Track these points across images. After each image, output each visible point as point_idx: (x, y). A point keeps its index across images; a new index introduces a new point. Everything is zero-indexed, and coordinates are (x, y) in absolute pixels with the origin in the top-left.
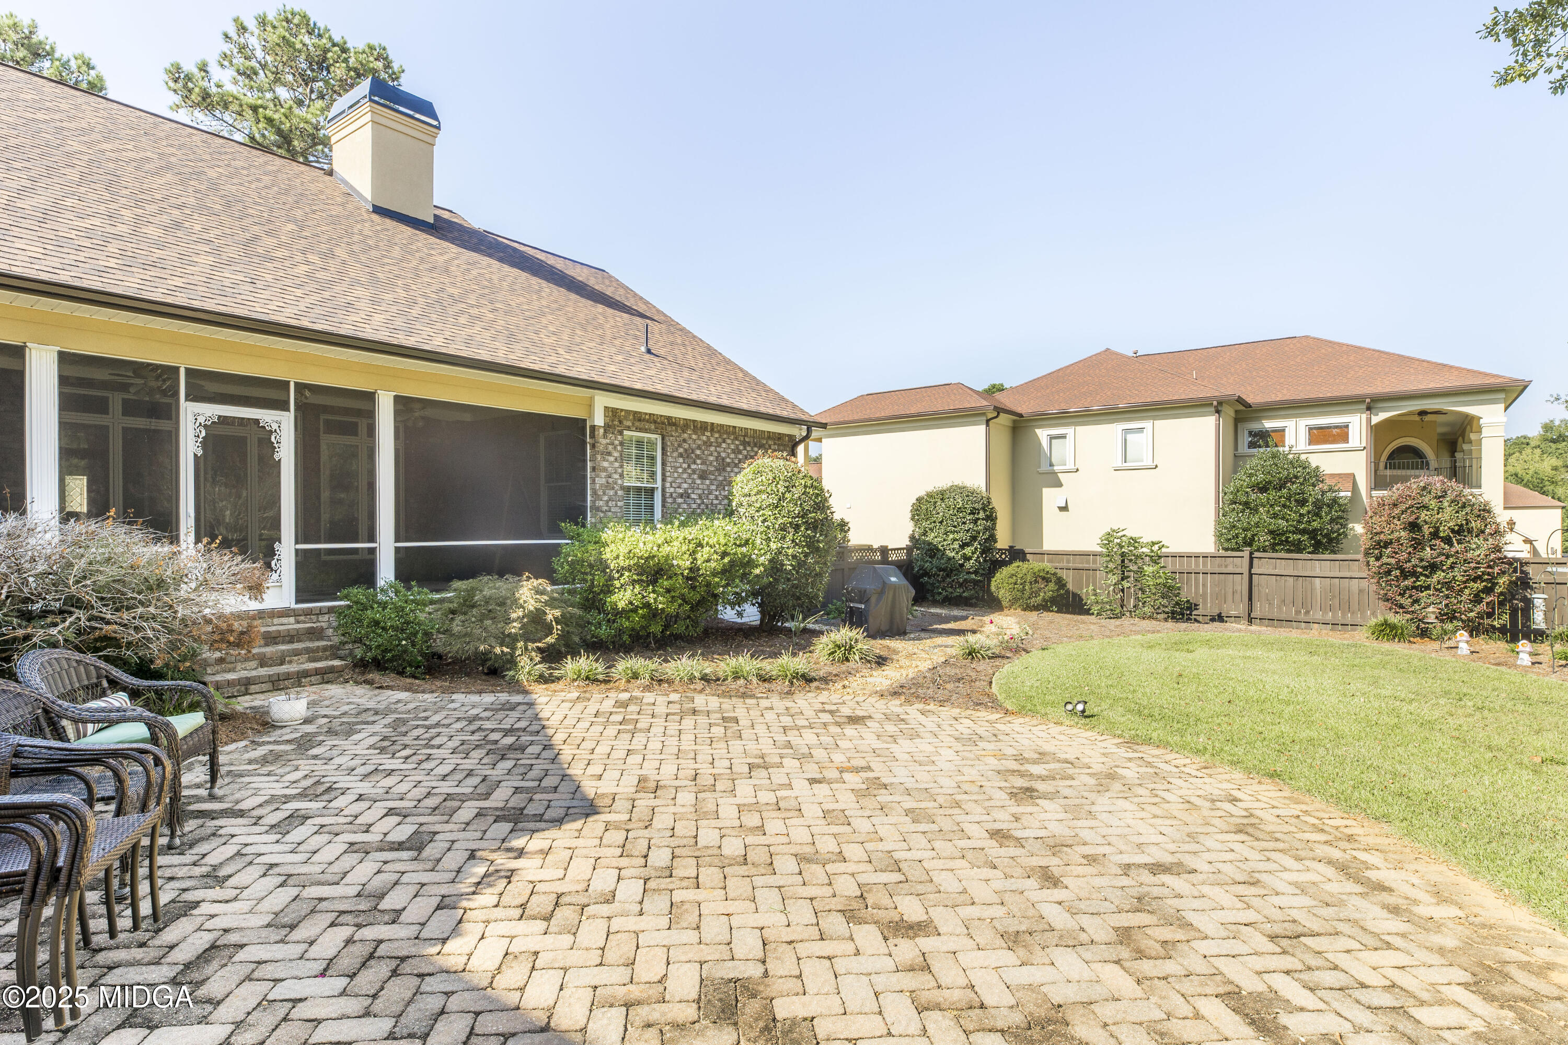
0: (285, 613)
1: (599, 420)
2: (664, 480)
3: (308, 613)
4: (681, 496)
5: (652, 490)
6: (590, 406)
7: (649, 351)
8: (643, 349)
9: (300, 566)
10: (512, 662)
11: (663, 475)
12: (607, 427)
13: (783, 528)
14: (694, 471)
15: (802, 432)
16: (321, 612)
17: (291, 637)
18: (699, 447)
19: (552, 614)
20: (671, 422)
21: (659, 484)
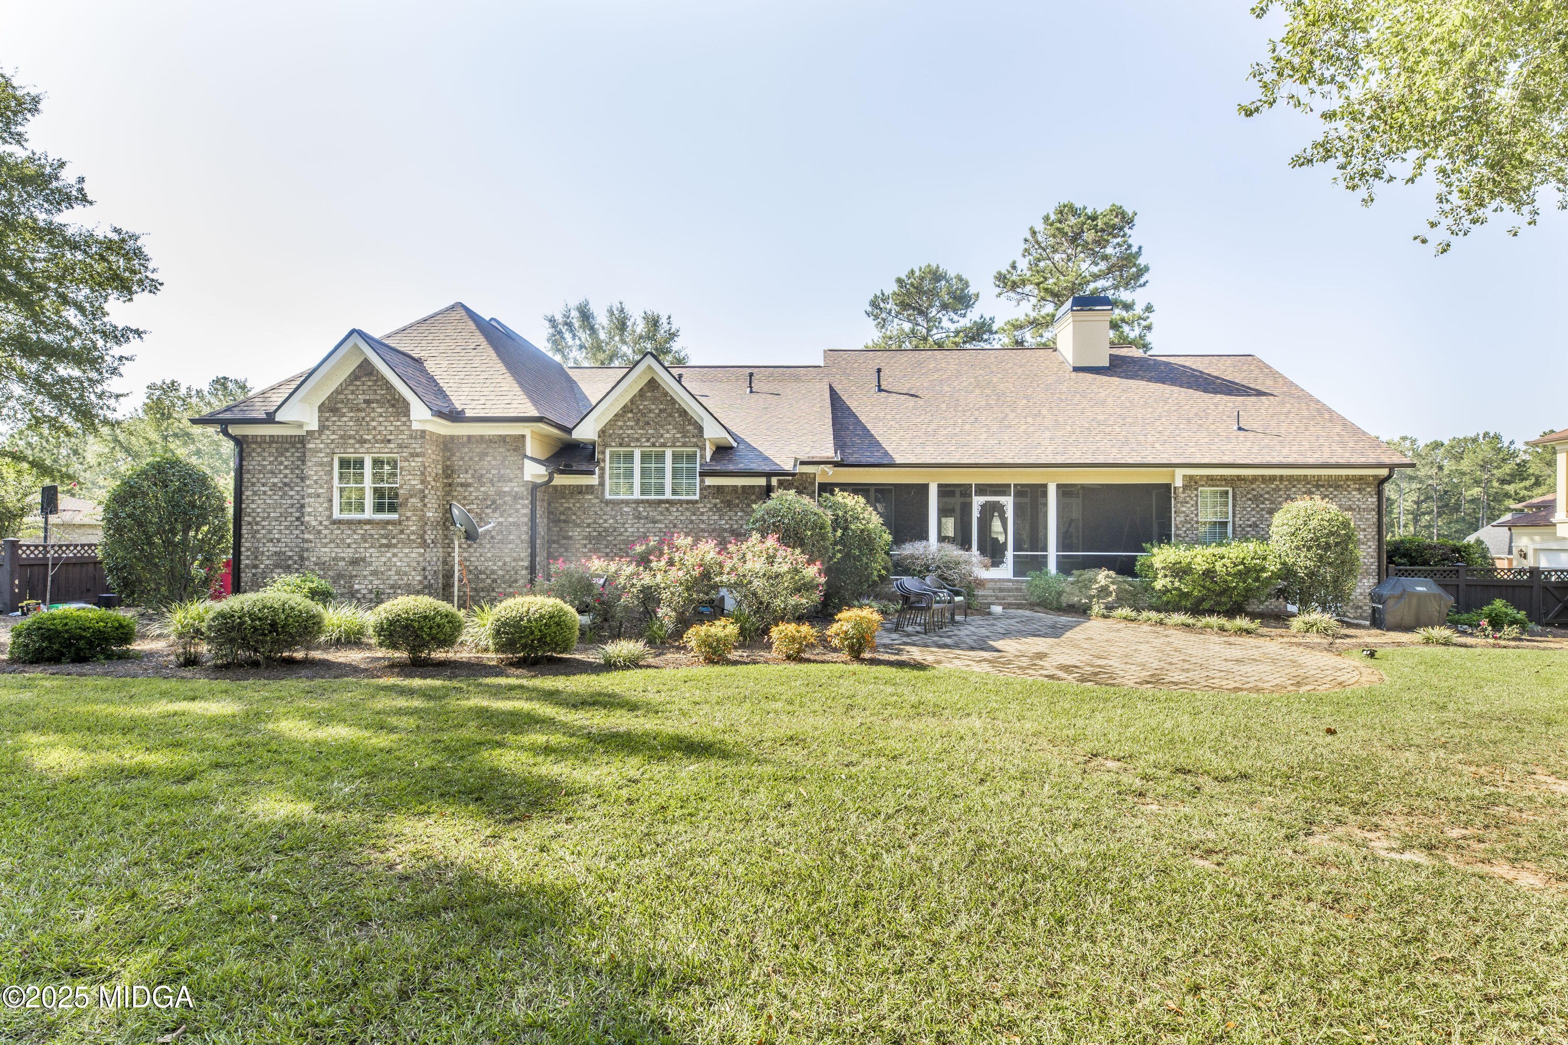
0: (1009, 580)
1: (1179, 483)
2: (1234, 516)
3: (1018, 581)
4: (1250, 526)
5: (1226, 523)
6: (1173, 476)
7: (1240, 429)
8: (1235, 428)
9: (1015, 563)
10: (1090, 608)
11: (1234, 513)
12: (1185, 487)
13: (1298, 548)
14: (1262, 509)
15: (1384, 472)
16: (1022, 582)
17: (1009, 590)
18: (1268, 493)
19: (1113, 588)
20: (1239, 478)
21: (1230, 519)
